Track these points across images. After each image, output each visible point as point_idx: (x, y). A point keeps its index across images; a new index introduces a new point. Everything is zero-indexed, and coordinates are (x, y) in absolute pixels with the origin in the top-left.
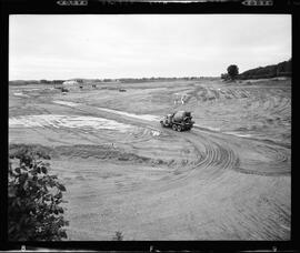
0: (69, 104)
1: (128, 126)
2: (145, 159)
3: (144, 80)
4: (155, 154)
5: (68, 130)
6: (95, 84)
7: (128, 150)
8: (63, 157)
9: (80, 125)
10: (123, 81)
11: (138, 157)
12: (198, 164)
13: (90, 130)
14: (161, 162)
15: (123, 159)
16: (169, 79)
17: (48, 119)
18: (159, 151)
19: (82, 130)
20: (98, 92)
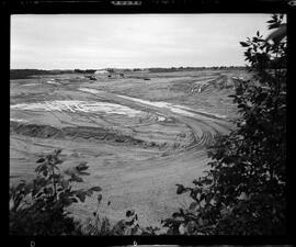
0: (92, 91)
1: (138, 112)
2: (140, 142)
3: (173, 70)
4: (151, 137)
5: (82, 114)
6: (124, 73)
7: (128, 132)
8: (67, 137)
9: (94, 110)
10: (152, 70)
11: (133, 140)
12: (188, 148)
13: (101, 115)
14: (153, 145)
15: (120, 140)
16: (198, 69)
17: (67, 104)
18: (156, 135)
19: (94, 114)
20: (123, 80)
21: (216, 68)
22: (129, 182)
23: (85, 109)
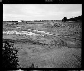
0: (20, 28)
2: (41, 43)
3: (41, 21)
4: (43, 42)
5: (19, 35)
6: (27, 22)
7: (36, 41)
8: (18, 43)
10: (35, 21)
11: (39, 43)
12: (55, 45)
13: (25, 35)
14: (45, 44)
15: (35, 43)
16: (47, 21)
17: (14, 32)
18: (44, 41)
19: (23, 35)
20: (28, 24)
21: (52, 21)
22: (43, 57)
23: (19, 33)
